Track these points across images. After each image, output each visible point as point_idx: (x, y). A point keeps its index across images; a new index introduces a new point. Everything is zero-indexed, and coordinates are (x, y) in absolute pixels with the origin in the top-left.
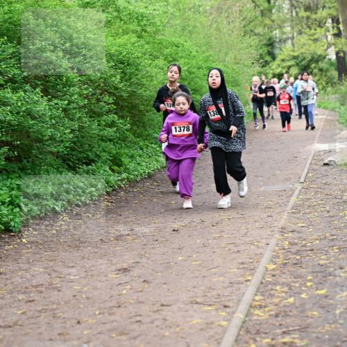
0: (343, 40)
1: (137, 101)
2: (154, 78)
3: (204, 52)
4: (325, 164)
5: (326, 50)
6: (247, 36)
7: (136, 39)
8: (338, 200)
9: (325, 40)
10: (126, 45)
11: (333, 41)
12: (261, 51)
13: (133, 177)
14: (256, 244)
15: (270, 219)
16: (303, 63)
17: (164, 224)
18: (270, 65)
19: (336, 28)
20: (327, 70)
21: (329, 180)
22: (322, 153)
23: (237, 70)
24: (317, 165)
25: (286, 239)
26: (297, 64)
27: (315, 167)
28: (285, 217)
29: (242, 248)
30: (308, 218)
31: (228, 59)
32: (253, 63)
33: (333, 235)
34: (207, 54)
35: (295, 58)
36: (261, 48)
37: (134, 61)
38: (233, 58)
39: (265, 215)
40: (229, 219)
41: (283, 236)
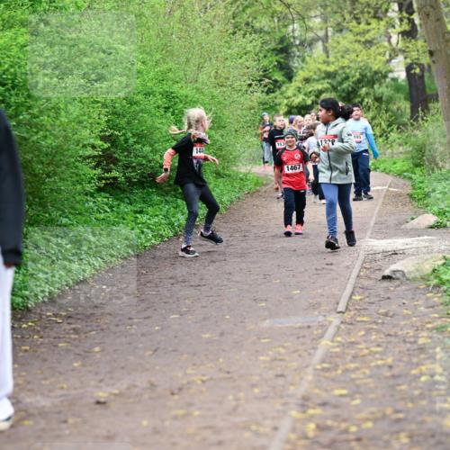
0: (420, 43)
1: (29, 156)
2: (63, 113)
3: (157, 63)
4: (385, 278)
5: (389, 61)
6: (239, 35)
7: (27, 37)
8: (408, 345)
9: (386, 44)
10: (8, 48)
11: (400, 46)
12: (265, 63)
13: (21, 300)
14: (254, 428)
15: (280, 381)
16: (345, 86)
17: (80, 391)
18: (284, 88)
19: (406, 21)
20: (390, 100)
21: (394, 307)
22: (380, 256)
23: (221, 99)
24: (370, 278)
25: (310, 419)
26: (334, 88)
27: (366, 283)
28: (310, 378)
29: (227, 436)
30: (353, 380)
31: (203, 77)
32: (250, 85)
33: (397, 412)
34: (164, 67)
35: (329, 75)
36: (265, 56)
37: (26, 80)
38: (213, 74)
39: (271, 374)
40: (203, 382)
41: (304, 412)
